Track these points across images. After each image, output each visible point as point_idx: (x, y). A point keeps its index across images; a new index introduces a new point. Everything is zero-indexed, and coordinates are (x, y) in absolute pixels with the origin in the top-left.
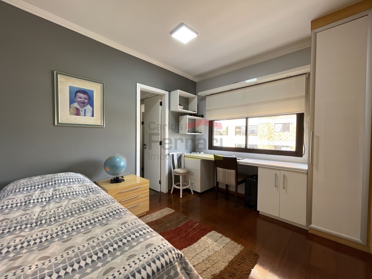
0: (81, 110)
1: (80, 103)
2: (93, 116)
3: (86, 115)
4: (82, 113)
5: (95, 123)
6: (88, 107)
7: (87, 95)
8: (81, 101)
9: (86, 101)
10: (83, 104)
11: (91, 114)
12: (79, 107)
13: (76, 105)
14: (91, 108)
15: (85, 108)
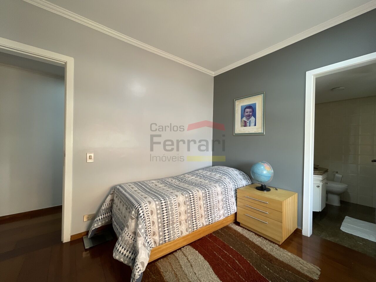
0: (247, 122)
1: (247, 117)
2: (255, 125)
3: (251, 125)
4: (248, 124)
5: (257, 131)
6: (253, 118)
7: (251, 109)
8: (248, 115)
9: (251, 114)
10: (249, 117)
11: (254, 124)
12: (246, 120)
13: (244, 119)
14: (254, 119)
15: (250, 120)
